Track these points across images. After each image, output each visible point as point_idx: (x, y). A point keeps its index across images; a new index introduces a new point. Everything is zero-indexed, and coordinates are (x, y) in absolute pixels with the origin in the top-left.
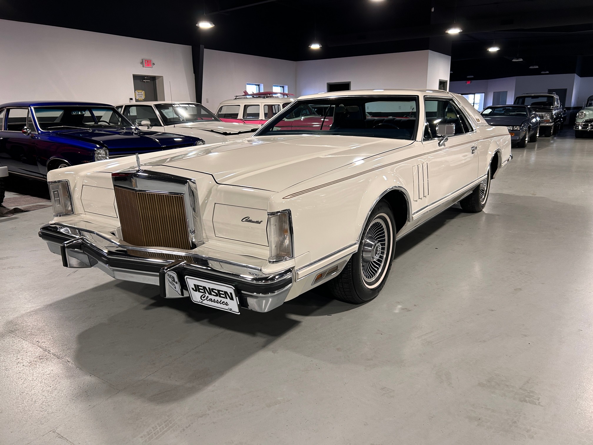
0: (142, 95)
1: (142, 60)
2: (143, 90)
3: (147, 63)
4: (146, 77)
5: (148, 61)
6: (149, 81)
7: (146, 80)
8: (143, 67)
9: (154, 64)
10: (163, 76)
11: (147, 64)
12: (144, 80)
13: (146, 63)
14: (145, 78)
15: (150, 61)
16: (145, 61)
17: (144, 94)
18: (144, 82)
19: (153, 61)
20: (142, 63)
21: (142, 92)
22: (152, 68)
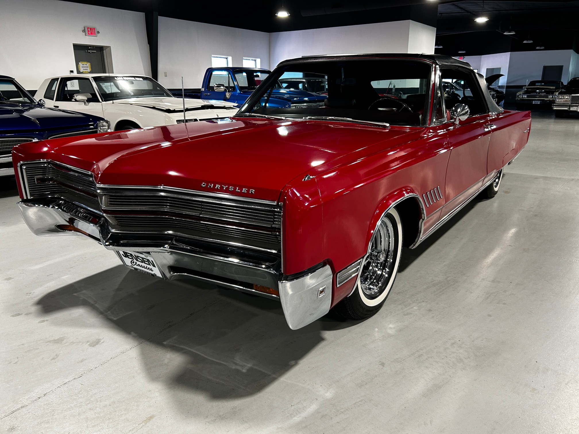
0: (87, 67)
1: (84, 27)
2: (88, 62)
3: (91, 31)
4: (91, 47)
5: (91, 29)
6: (95, 51)
7: (91, 50)
8: (86, 35)
9: (98, 32)
10: (110, 46)
11: (90, 33)
12: (89, 50)
13: (88, 31)
14: (89, 48)
15: (94, 29)
16: (88, 28)
17: (90, 66)
18: (90, 52)
19: (98, 29)
20: (84, 31)
21: (87, 64)
22: (96, 37)
